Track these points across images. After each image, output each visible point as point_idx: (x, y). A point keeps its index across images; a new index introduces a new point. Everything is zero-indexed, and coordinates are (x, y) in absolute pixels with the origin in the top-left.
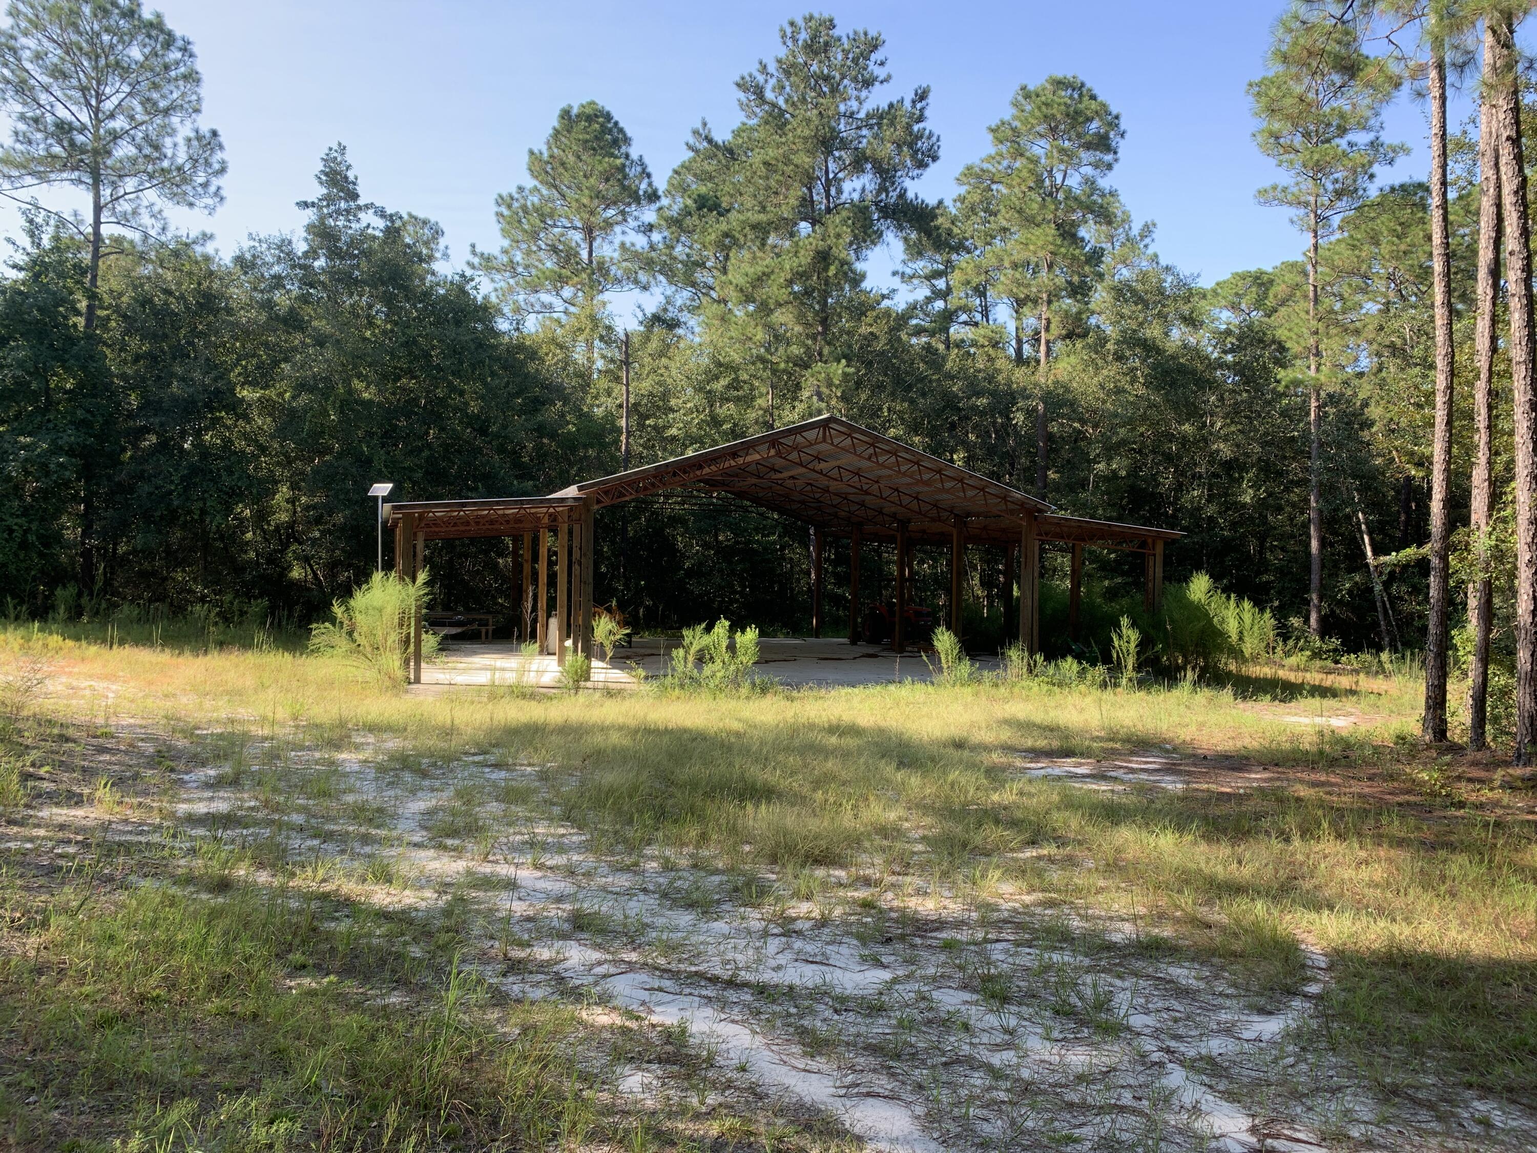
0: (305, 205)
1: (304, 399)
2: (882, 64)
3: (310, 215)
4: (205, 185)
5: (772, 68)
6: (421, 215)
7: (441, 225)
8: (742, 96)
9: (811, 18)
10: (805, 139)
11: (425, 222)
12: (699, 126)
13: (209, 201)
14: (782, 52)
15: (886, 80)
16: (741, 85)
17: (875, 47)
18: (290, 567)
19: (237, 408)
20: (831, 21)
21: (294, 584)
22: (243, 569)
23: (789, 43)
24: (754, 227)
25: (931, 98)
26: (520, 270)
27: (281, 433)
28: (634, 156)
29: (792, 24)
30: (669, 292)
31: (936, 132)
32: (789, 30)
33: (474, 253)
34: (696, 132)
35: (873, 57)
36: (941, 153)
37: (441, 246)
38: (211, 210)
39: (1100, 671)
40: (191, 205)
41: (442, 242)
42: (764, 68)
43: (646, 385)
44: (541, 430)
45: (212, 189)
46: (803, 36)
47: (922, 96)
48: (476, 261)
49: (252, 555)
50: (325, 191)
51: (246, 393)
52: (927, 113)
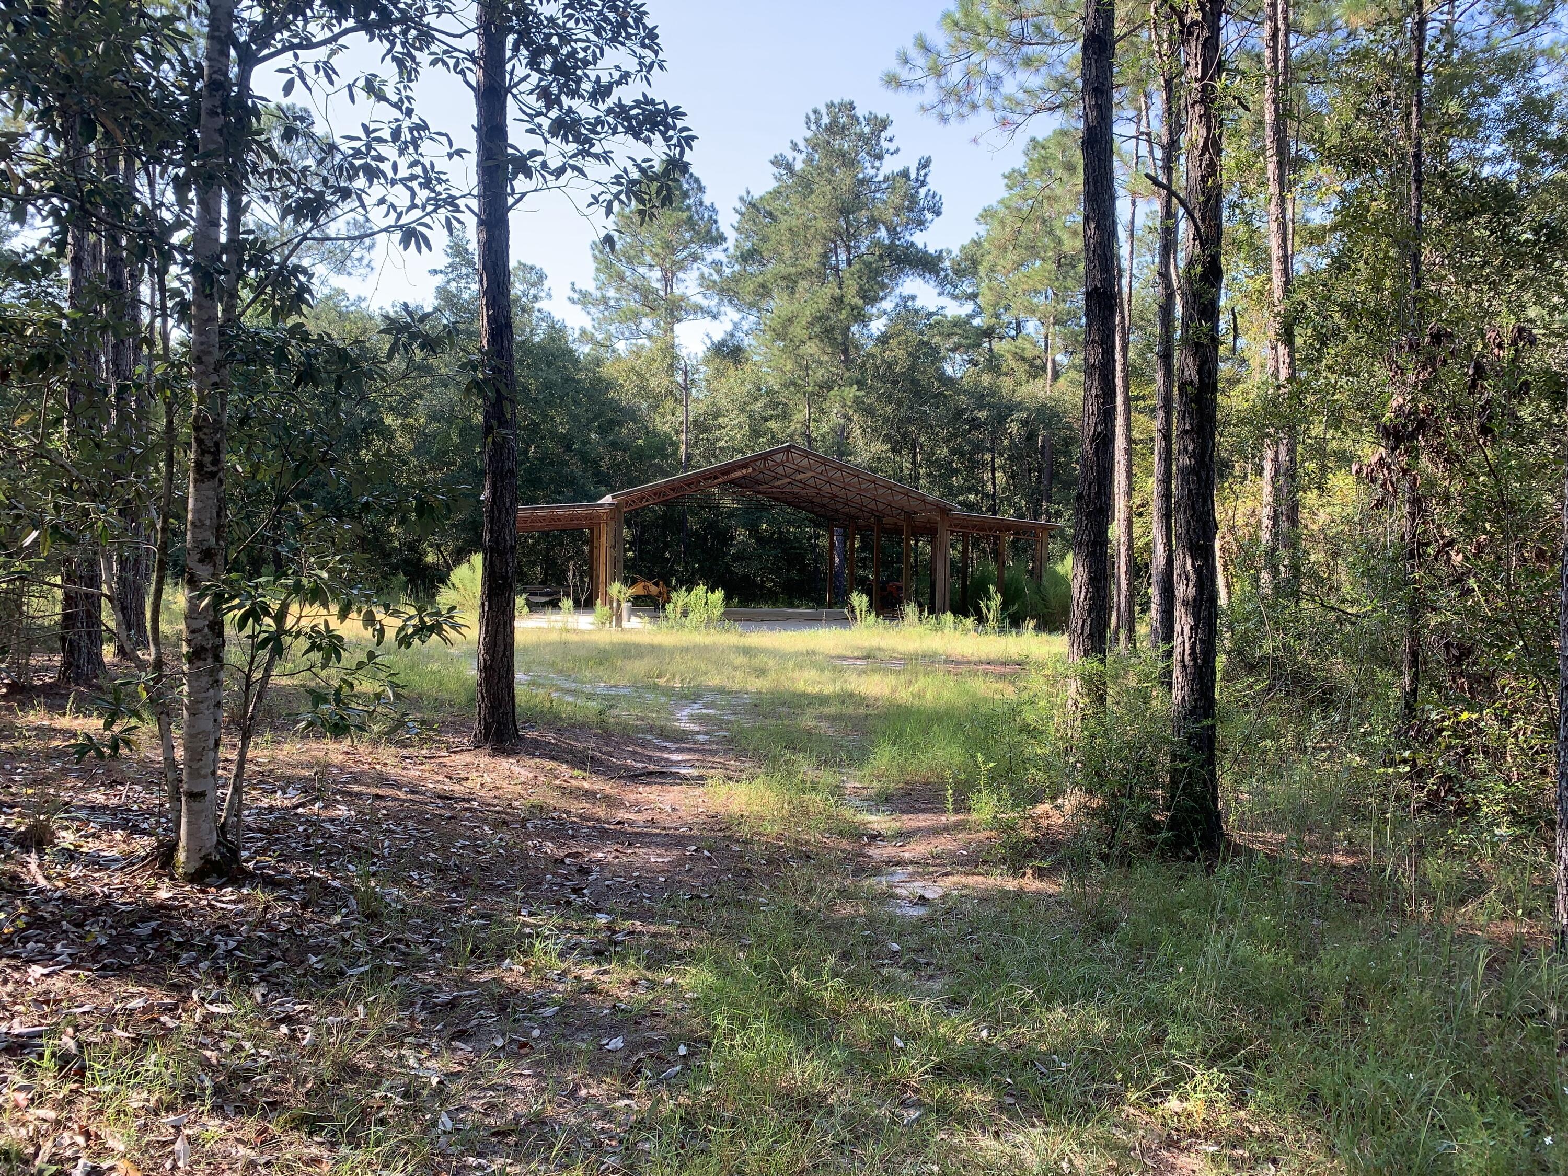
0: (435, 272)
1: (434, 426)
2: (891, 140)
3: (439, 280)
4: (360, 260)
5: (802, 145)
6: (529, 263)
7: (545, 270)
8: (775, 170)
9: (832, 104)
10: (822, 209)
11: (532, 268)
12: (744, 194)
13: (363, 271)
14: (809, 134)
15: (897, 151)
16: (775, 162)
17: (885, 128)
18: (426, 553)
19: (386, 434)
20: (851, 104)
21: (428, 567)
22: (390, 555)
23: (813, 127)
24: (784, 278)
25: (932, 167)
26: (612, 303)
27: (417, 451)
28: (707, 203)
29: (815, 112)
30: (736, 319)
31: (939, 193)
32: (813, 117)
33: (574, 290)
34: (741, 199)
35: (883, 135)
36: (943, 209)
37: (546, 287)
38: (365, 277)
39: (970, 622)
40: (350, 274)
41: (546, 284)
42: (795, 147)
43: (701, 407)
44: (614, 445)
45: (365, 262)
46: (826, 120)
47: (925, 164)
48: (576, 296)
49: (397, 544)
50: (450, 260)
51: (389, 420)
52: (928, 179)
